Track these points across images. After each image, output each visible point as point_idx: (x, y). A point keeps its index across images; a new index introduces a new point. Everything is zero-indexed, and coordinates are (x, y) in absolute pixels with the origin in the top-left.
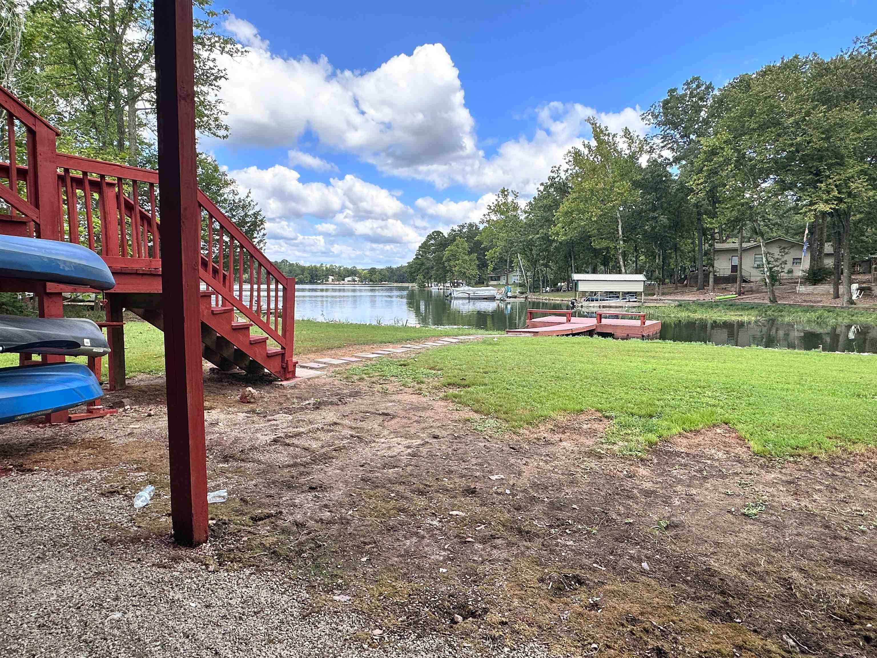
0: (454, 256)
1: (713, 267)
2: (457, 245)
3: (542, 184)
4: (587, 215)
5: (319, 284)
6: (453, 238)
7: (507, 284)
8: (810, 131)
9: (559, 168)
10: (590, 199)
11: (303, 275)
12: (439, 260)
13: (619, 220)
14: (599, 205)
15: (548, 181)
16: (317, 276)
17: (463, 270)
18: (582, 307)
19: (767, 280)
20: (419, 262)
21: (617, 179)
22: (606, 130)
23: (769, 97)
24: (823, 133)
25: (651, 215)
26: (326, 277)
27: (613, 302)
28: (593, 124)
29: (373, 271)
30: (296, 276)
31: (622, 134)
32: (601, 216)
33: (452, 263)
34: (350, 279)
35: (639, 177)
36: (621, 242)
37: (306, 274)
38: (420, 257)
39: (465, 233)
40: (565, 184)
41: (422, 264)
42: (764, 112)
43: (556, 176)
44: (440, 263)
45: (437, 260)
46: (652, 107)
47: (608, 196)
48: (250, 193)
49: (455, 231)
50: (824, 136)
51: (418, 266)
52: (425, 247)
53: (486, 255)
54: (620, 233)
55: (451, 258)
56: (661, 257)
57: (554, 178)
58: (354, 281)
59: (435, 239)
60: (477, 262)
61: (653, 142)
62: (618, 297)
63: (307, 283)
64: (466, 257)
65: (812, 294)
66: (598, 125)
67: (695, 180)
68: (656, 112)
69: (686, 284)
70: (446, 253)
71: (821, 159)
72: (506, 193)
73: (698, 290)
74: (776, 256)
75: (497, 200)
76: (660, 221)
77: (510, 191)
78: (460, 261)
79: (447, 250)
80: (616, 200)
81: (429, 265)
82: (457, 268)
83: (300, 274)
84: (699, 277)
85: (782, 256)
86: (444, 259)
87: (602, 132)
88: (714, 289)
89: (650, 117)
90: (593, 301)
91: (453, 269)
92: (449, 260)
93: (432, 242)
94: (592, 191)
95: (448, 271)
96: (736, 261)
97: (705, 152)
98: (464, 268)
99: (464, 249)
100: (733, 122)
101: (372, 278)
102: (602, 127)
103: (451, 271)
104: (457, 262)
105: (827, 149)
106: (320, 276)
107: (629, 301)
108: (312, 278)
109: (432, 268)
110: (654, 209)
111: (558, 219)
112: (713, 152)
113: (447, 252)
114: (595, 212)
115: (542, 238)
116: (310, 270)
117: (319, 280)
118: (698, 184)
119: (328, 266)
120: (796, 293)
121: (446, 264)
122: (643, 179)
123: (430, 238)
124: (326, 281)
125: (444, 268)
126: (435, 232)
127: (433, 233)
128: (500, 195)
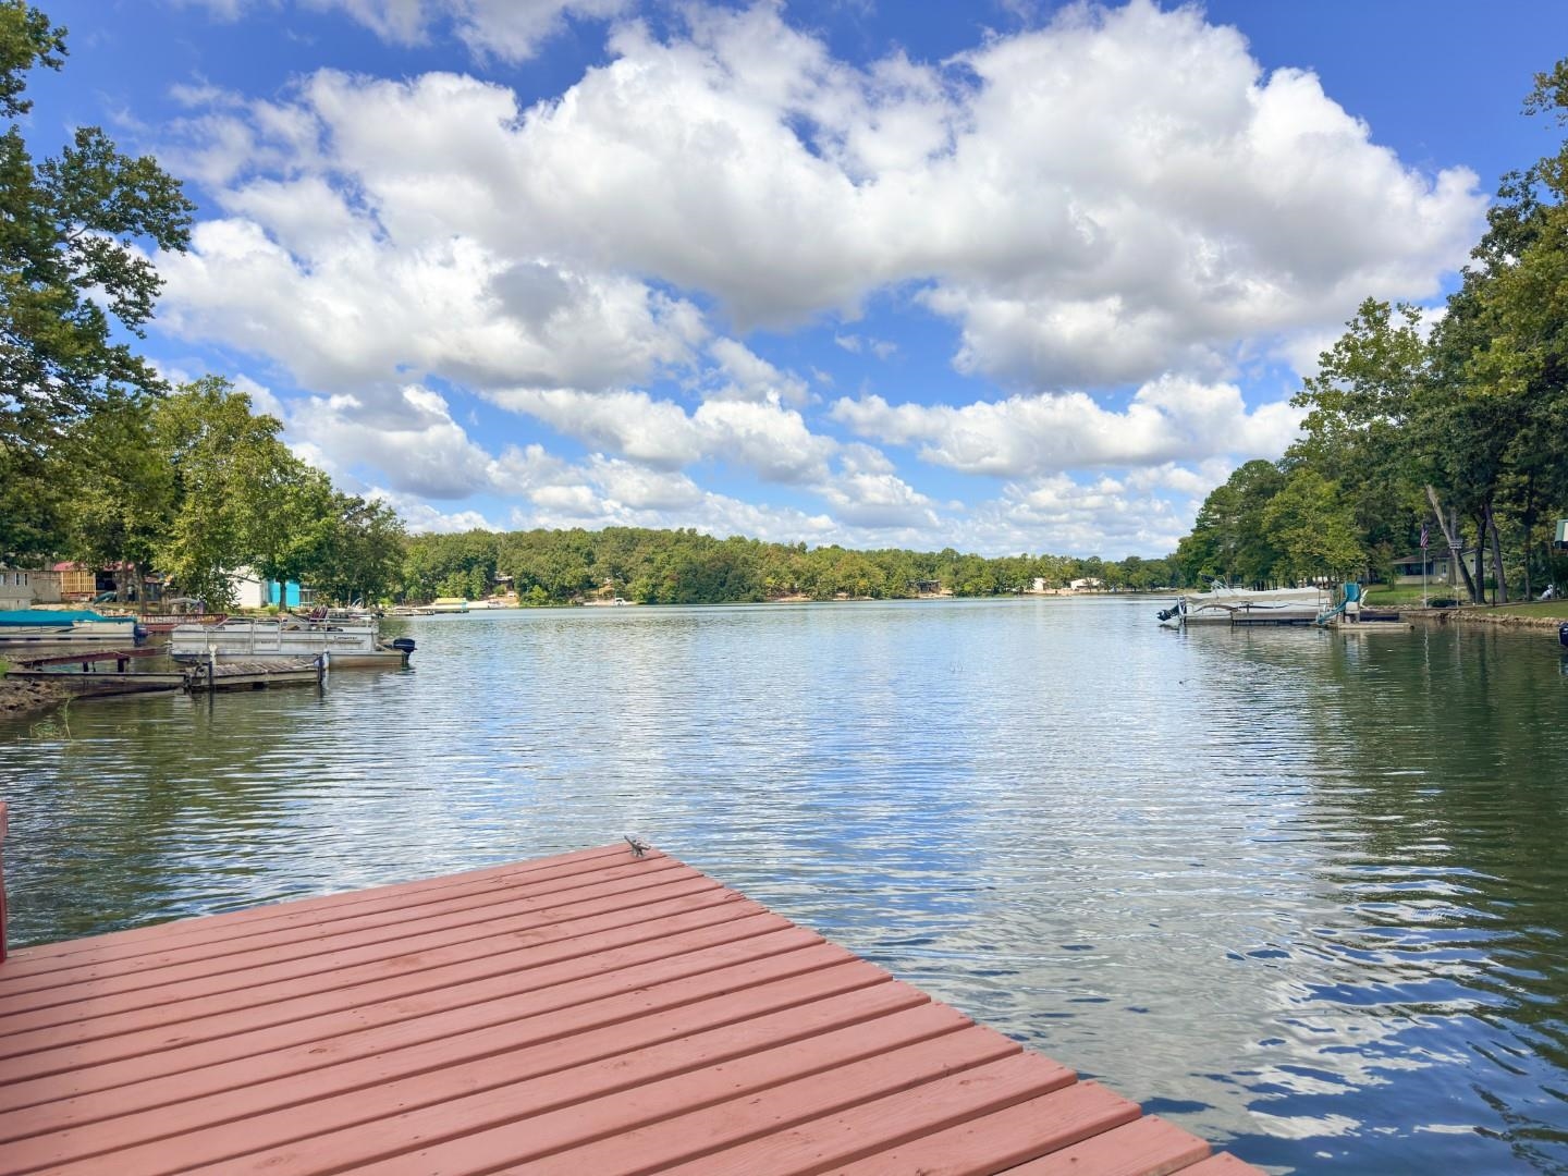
0: (1292, 516)
2: (1298, 490)
5: (1013, 595)
11: (982, 576)
12: (1252, 529)
16: (1010, 578)
17: (1317, 551)
26: (1030, 580)
29: (1132, 564)
33: (1285, 534)
34: (1080, 582)
37: (988, 574)
38: (1207, 524)
41: (1215, 541)
44: (1257, 537)
45: (1249, 530)
51: (1204, 550)
52: (1219, 499)
55: (1282, 521)
58: (1089, 586)
60: (1358, 530)
64: (1327, 519)
77: (1392, 305)
78: (1309, 530)
79: (1274, 504)
81: (1229, 542)
82: (1299, 546)
86: (1265, 525)
91: (1290, 549)
92: (1276, 527)
93: (1243, 485)
95: (1277, 555)
99: (1319, 498)
101: (1132, 579)
103: (1284, 554)
104: (1301, 531)
106: (1016, 579)
109: (1237, 550)
113: (1271, 509)
117: (1014, 587)
119: (1038, 558)
121: (1271, 538)
123: (1237, 477)
124: (1028, 588)
125: (1266, 547)
126: (1253, 462)
127: (1247, 466)
128: (1361, 324)
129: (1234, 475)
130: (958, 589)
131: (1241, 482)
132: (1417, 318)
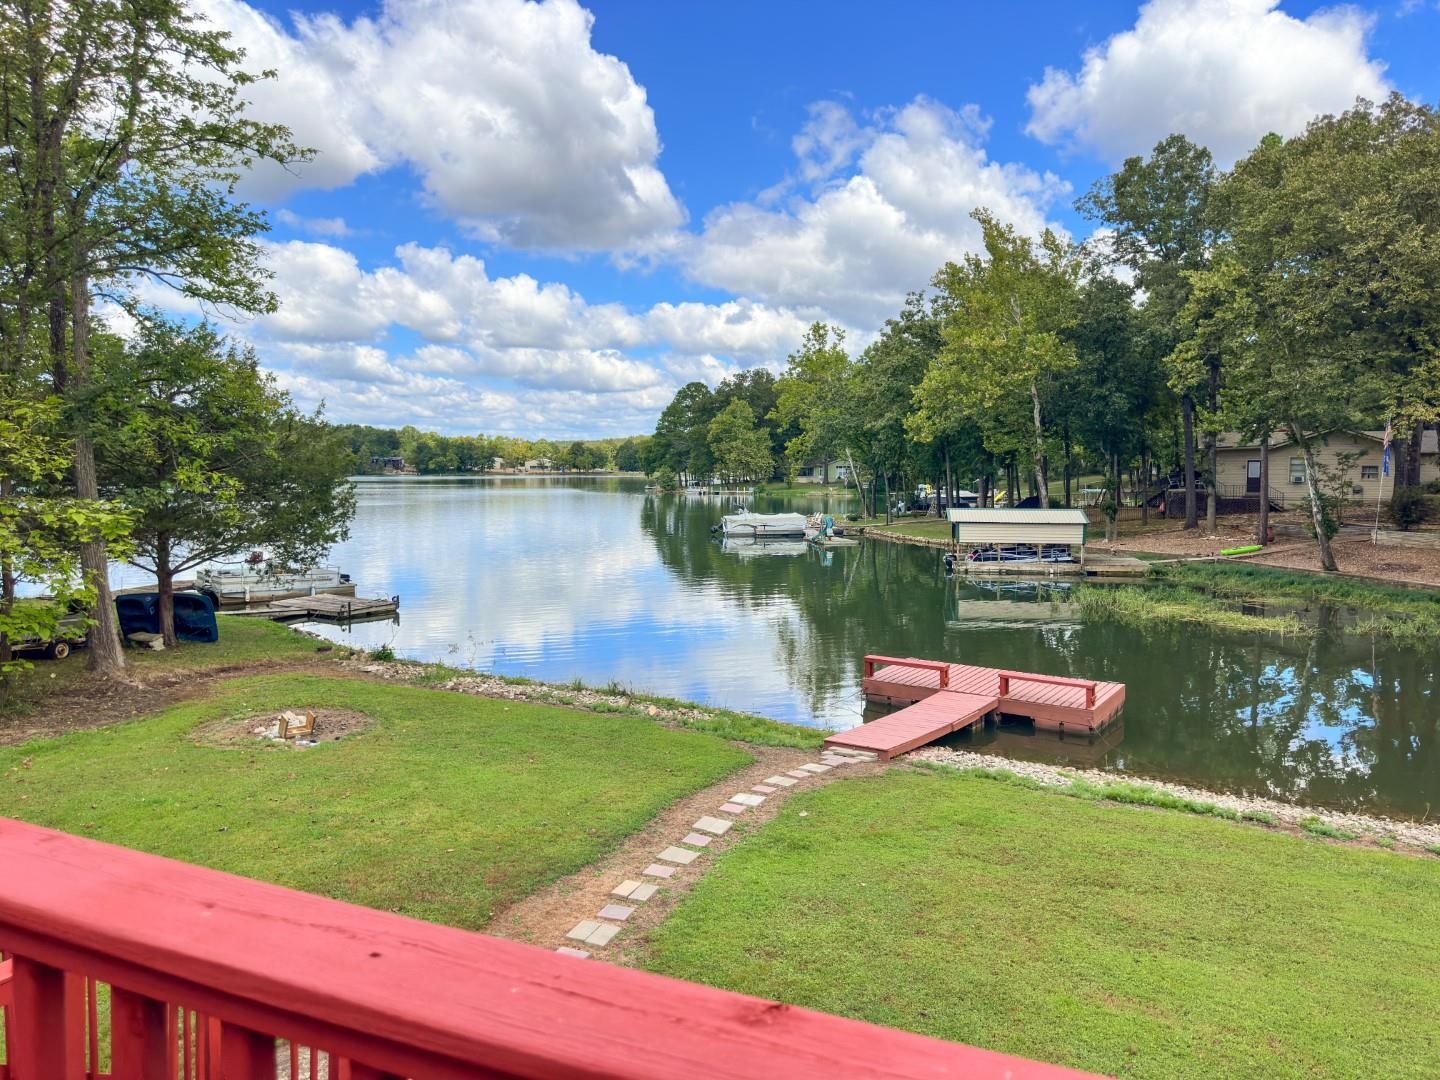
0: (728, 432)
1: (1214, 486)
2: (733, 412)
3: (889, 323)
4: (976, 397)
5: (476, 473)
6: (726, 395)
7: (826, 482)
8: (1397, 271)
9: (921, 295)
10: (982, 366)
11: (445, 456)
12: (700, 439)
13: (1036, 401)
14: (997, 376)
15: (899, 319)
16: (471, 458)
17: (744, 459)
18: (966, 572)
19: (1318, 530)
20: (663, 441)
21: (1030, 328)
22: (1010, 232)
23: (1317, 202)
24: (1420, 275)
25: (1097, 391)
26: (490, 460)
27: (1026, 564)
28: (984, 222)
30: (431, 459)
31: (1040, 240)
32: (1000, 397)
33: (724, 446)
34: (533, 463)
35: (1073, 323)
36: (1039, 441)
37: (451, 455)
38: (664, 431)
39: (747, 389)
40: (934, 328)
41: (669, 445)
42: (1309, 229)
43: (915, 310)
44: (703, 445)
45: (697, 439)
46: (1095, 185)
47: (1015, 360)
48: (323, 405)
49: (729, 385)
50: (1421, 281)
51: (662, 451)
52: (672, 413)
53: (786, 448)
54: (1038, 424)
55: (722, 436)
56: (1116, 468)
57: (911, 314)
58: (541, 468)
59: (693, 397)
60: (770, 444)
61: (1097, 251)
62: (1035, 553)
63: (451, 472)
64: (751, 435)
65: (1402, 548)
66: (994, 222)
67: (1181, 351)
68: (1104, 195)
69: (1163, 513)
70: (714, 427)
71: (1417, 322)
72: (821, 332)
73: (1187, 527)
74: (1332, 471)
75: (805, 346)
76: (1114, 403)
78: (739, 443)
79: (716, 422)
80: (1029, 369)
81: (681, 446)
82: (733, 456)
83: (438, 455)
84: (1188, 503)
85: (1343, 470)
86: (710, 437)
87: (1001, 235)
88: (1216, 526)
89: (1091, 205)
90: (986, 559)
91: (727, 457)
92: (718, 440)
93: (688, 402)
94: (984, 352)
95: (717, 460)
96: (1255, 470)
97: (1198, 301)
98: (746, 454)
99: (746, 419)
100: (1250, 243)
101: (577, 461)
102: (1002, 225)
103: (722, 460)
104: (734, 444)
105: (1428, 305)
106: (478, 459)
107: (1057, 561)
108: (462, 462)
109: (688, 452)
110: (1102, 381)
111: (921, 401)
112: (1215, 301)
114: (989, 390)
115: (891, 427)
116: (458, 447)
117: (476, 465)
118: (1186, 360)
119: (493, 439)
120: (1371, 545)
121: (713, 447)
122: (1080, 325)
123: (682, 395)
124: (489, 468)
125: (710, 454)
126: (693, 384)
127: (689, 386)
128: (811, 337)
129: (680, 392)
130: (422, 467)
131: (684, 398)
132: (843, 337)
